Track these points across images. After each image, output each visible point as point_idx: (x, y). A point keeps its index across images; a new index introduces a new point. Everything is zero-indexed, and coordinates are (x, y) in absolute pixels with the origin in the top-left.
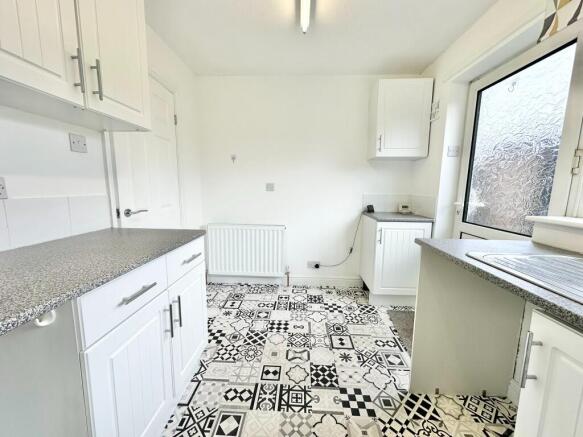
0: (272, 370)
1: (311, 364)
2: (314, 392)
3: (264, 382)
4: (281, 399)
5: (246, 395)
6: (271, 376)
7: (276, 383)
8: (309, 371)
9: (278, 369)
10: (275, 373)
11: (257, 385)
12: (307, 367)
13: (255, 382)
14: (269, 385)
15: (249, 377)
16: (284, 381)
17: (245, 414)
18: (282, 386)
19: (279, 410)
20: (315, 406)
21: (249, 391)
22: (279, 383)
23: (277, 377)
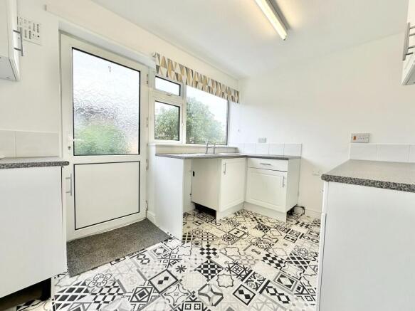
0: (242, 297)
1: (208, 280)
2: (225, 266)
3: (254, 291)
4: (247, 275)
5: (272, 291)
6: (246, 292)
7: (245, 285)
8: (216, 278)
9: (237, 294)
10: (241, 292)
11: (261, 292)
12: (213, 281)
13: (261, 296)
14: (251, 286)
15: (265, 303)
16: (238, 283)
17: (274, 280)
18: (242, 280)
19: (251, 271)
20: (231, 261)
21: (268, 292)
22: (243, 283)
23: (242, 288)
